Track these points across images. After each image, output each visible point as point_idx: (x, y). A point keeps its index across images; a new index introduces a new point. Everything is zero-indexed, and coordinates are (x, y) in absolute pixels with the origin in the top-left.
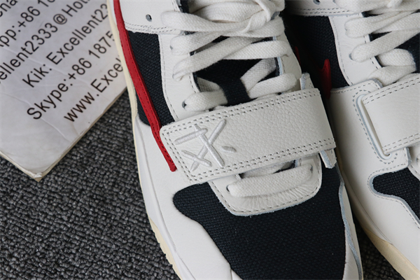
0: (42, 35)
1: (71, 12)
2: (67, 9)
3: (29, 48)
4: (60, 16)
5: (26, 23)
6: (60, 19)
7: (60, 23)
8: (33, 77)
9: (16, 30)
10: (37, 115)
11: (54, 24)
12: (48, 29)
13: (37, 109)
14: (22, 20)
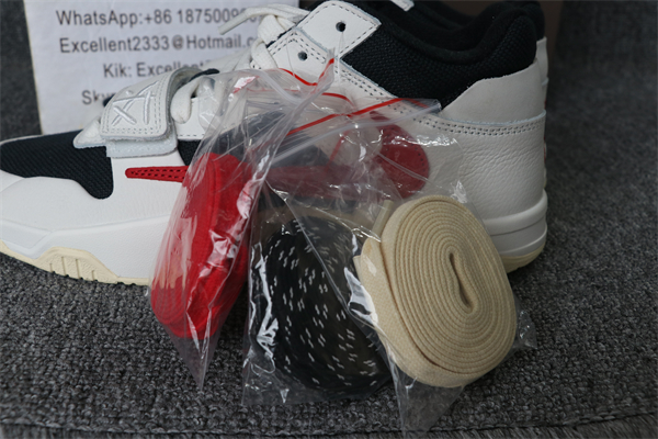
0: (152, 43)
1: (192, 45)
2: (191, 39)
3: (133, 44)
4: (181, 40)
5: (152, 22)
6: (178, 43)
7: (175, 46)
8: (112, 70)
9: (140, 19)
10: (87, 100)
11: (170, 42)
12: (162, 43)
13: (92, 96)
14: (152, 16)
